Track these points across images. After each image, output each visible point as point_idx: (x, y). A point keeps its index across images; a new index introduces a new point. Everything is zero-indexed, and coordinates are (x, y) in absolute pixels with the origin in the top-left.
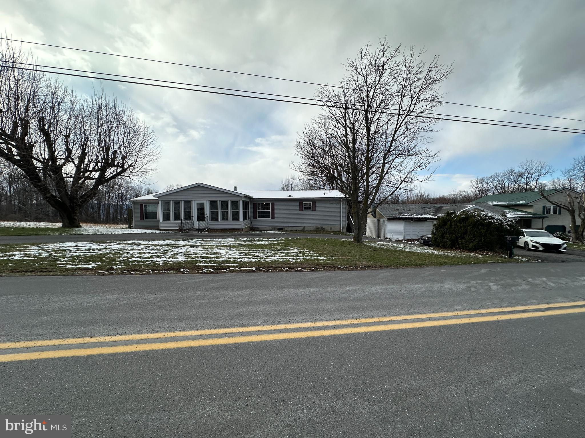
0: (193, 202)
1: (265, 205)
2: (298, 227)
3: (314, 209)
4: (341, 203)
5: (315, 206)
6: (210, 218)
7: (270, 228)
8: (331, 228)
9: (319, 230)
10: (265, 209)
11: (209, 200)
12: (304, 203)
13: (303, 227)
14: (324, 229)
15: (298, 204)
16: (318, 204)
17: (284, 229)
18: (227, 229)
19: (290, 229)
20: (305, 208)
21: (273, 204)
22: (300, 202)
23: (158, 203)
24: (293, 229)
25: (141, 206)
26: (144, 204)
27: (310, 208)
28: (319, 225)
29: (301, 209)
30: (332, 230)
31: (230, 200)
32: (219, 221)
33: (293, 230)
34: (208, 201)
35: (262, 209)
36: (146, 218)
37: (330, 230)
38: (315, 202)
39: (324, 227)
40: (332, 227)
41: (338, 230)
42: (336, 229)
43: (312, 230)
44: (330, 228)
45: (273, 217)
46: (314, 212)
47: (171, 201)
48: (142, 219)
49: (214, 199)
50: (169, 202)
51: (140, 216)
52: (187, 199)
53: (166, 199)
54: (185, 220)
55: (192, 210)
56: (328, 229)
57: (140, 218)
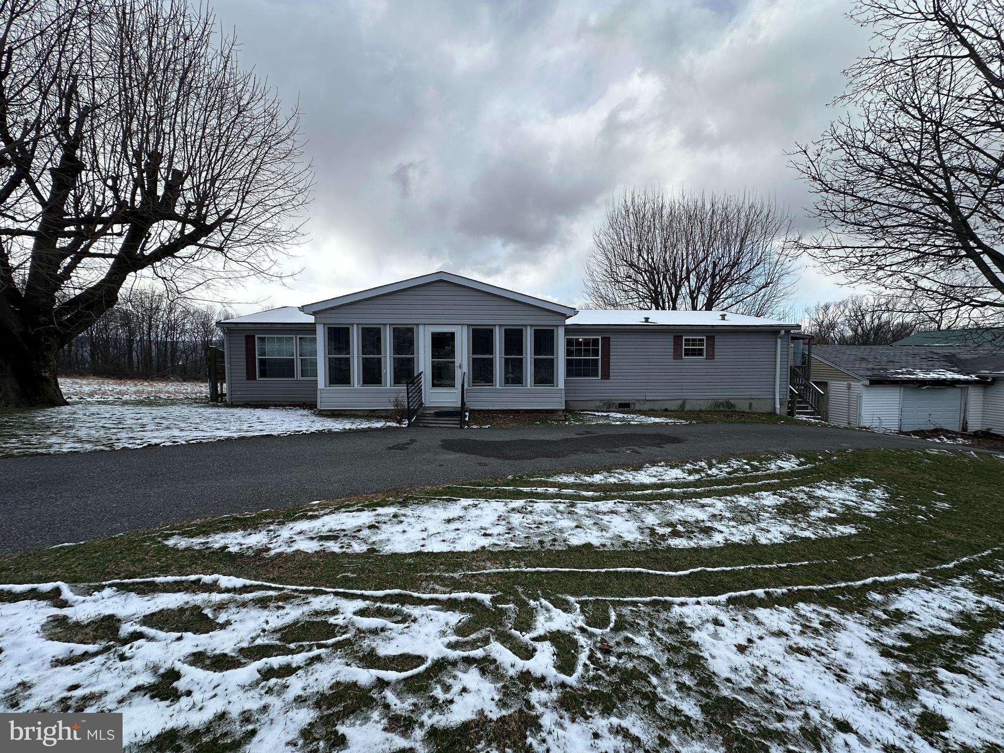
0: (421, 328)
1: (587, 343)
2: (668, 402)
3: (711, 356)
4: (779, 341)
5: (714, 348)
6: (471, 376)
7: (598, 403)
8: (751, 405)
9: (721, 409)
10: (587, 352)
11: (469, 325)
12: (686, 340)
13: (680, 402)
14: (733, 406)
15: (668, 342)
16: (719, 342)
17: (632, 407)
18: (518, 411)
19: (647, 407)
20: (688, 353)
21: (606, 341)
22: (675, 337)
23: (314, 331)
24: (657, 406)
25: (250, 340)
26: (256, 336)
27: (699, 353)
28: (722, 394)
29: (677, 356)
30: (754, 410)
31: (531, 326)
32: (498, 386)
33: (655, 408)
34: (465, 328)
35: (579, 353)
36: (263, 374)
37: (747, 410)
38: (713, 337)
39: (732, 402)
40: (753, 402)
41: (769, 409)
42: (765, 407)
43: (703, 409)
44: (747, 406)
45: (606, 376)
46: (709, 363)
47: (355, 327)
48: (251, 376)
49: (483, 320)
50: (348, 329)
51: (245, 367)
52: (403, 320)
53: (339, 320)
54: (395, 383)
55: (418, 353)
56: (743, 406)
57: (245, 375)
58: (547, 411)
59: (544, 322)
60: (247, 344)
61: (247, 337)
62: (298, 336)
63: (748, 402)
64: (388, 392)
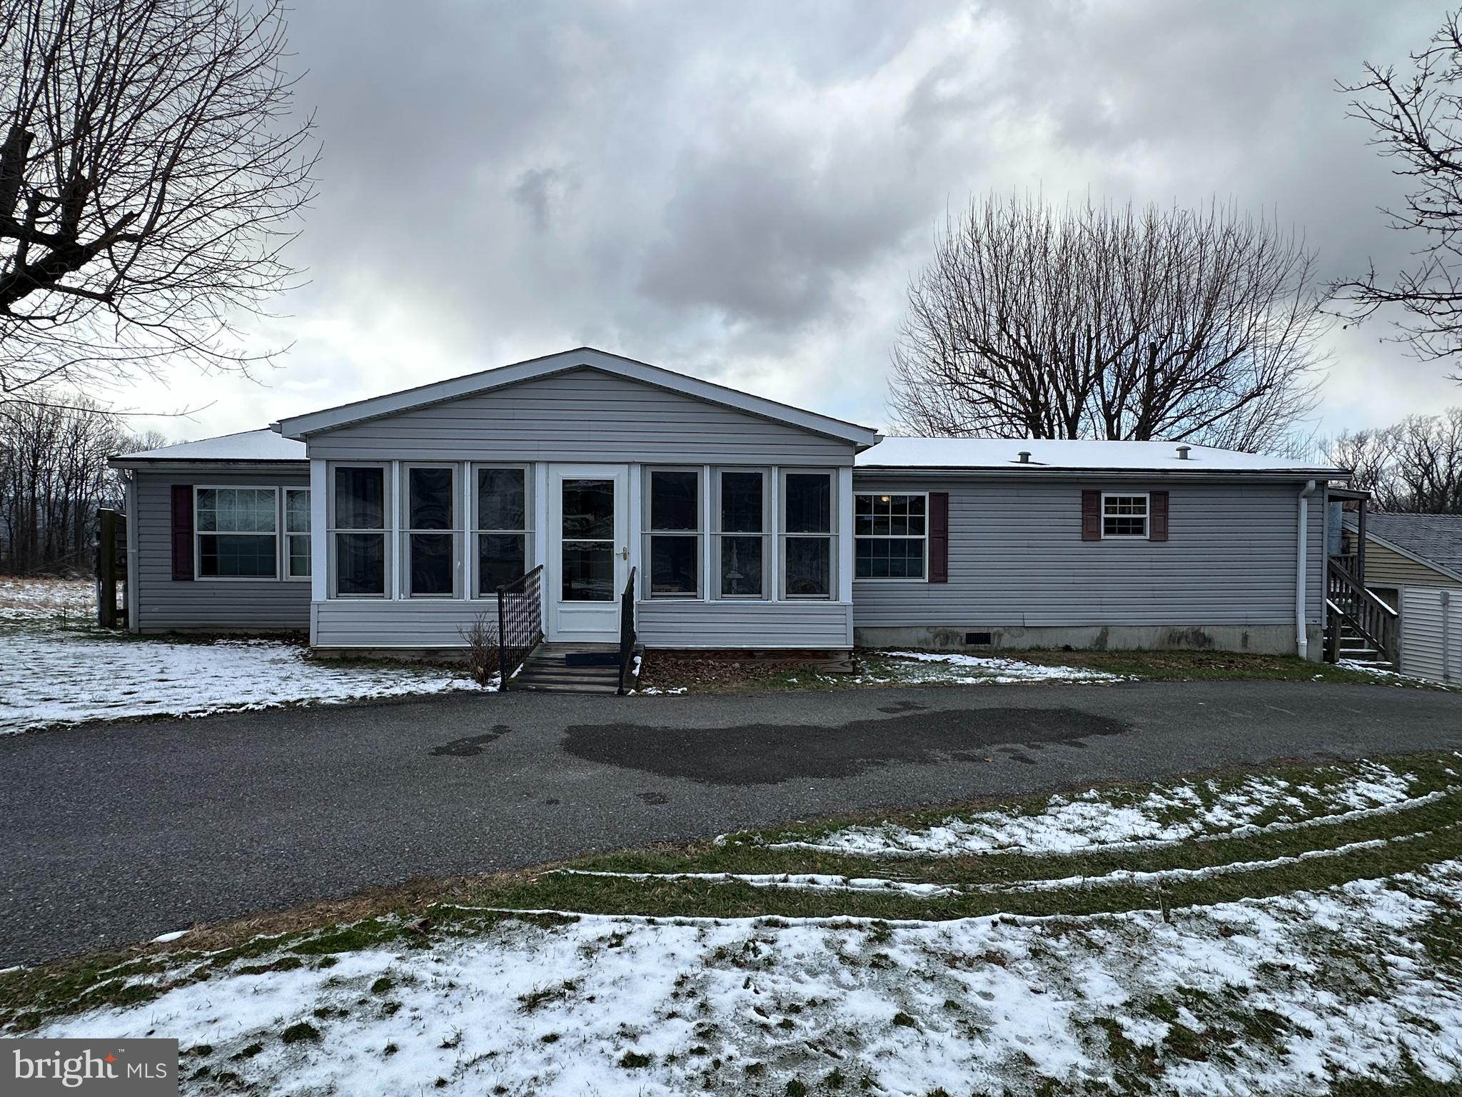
0: (540, 471)
1: (899, 505)
2: (1070, 632)
3: (1160, 534)
4: (1304, 503)
5: (1166, 518)
6: (649, 581)
7: (923, 634)
8: (1245, 638)
9: (1184, 646)
10: (899, 525)
11: (644, 465)
12: (1108, 500)
13: (1096, 632)
14: (1207, 640)
15: (1071, 505)
16: (1181, 507)
17: (995, 641)
18: (750, 653)
19: (1026, 641)
20: (1112, 527)
21: (941, 502)
22: (1084, 493)
23: (305, 478)
24: (1048, 640)
26: (196, 488)
27: (1137, 527)
28: (1184, 617)
29: (1090, 534)
30: (1252, 649)
31: (781, 467)
32: (707, 599)
33: (1044, 643)
34: (636, 471)
35: (882, 525)
36: (209, 568)
37: (1238, 650)
38: (1166, 494)
39: (1206, 631)
40: (1252, 632)
41: (1284, 647)
42: (1273, 643)
43: (1146, 646)
44: (1239, 640)
45: (940, 575)
46: (1158, 550)
47: (396, 467)
48: (182, 572)
49: (673, 456)
50: (380, 472)
51: (170, 554)
52: (500, 452)
53: (360, 452)
54: (482, 591)
55: (533, 526)
56: (1228, 640)
57: (169, 570)
58: (815, 653)
59: (808, 458)
60: (175, 505)
61: (175, 489)
62: (285, 489)
63: (1239, 632)
64: (466, 609)
